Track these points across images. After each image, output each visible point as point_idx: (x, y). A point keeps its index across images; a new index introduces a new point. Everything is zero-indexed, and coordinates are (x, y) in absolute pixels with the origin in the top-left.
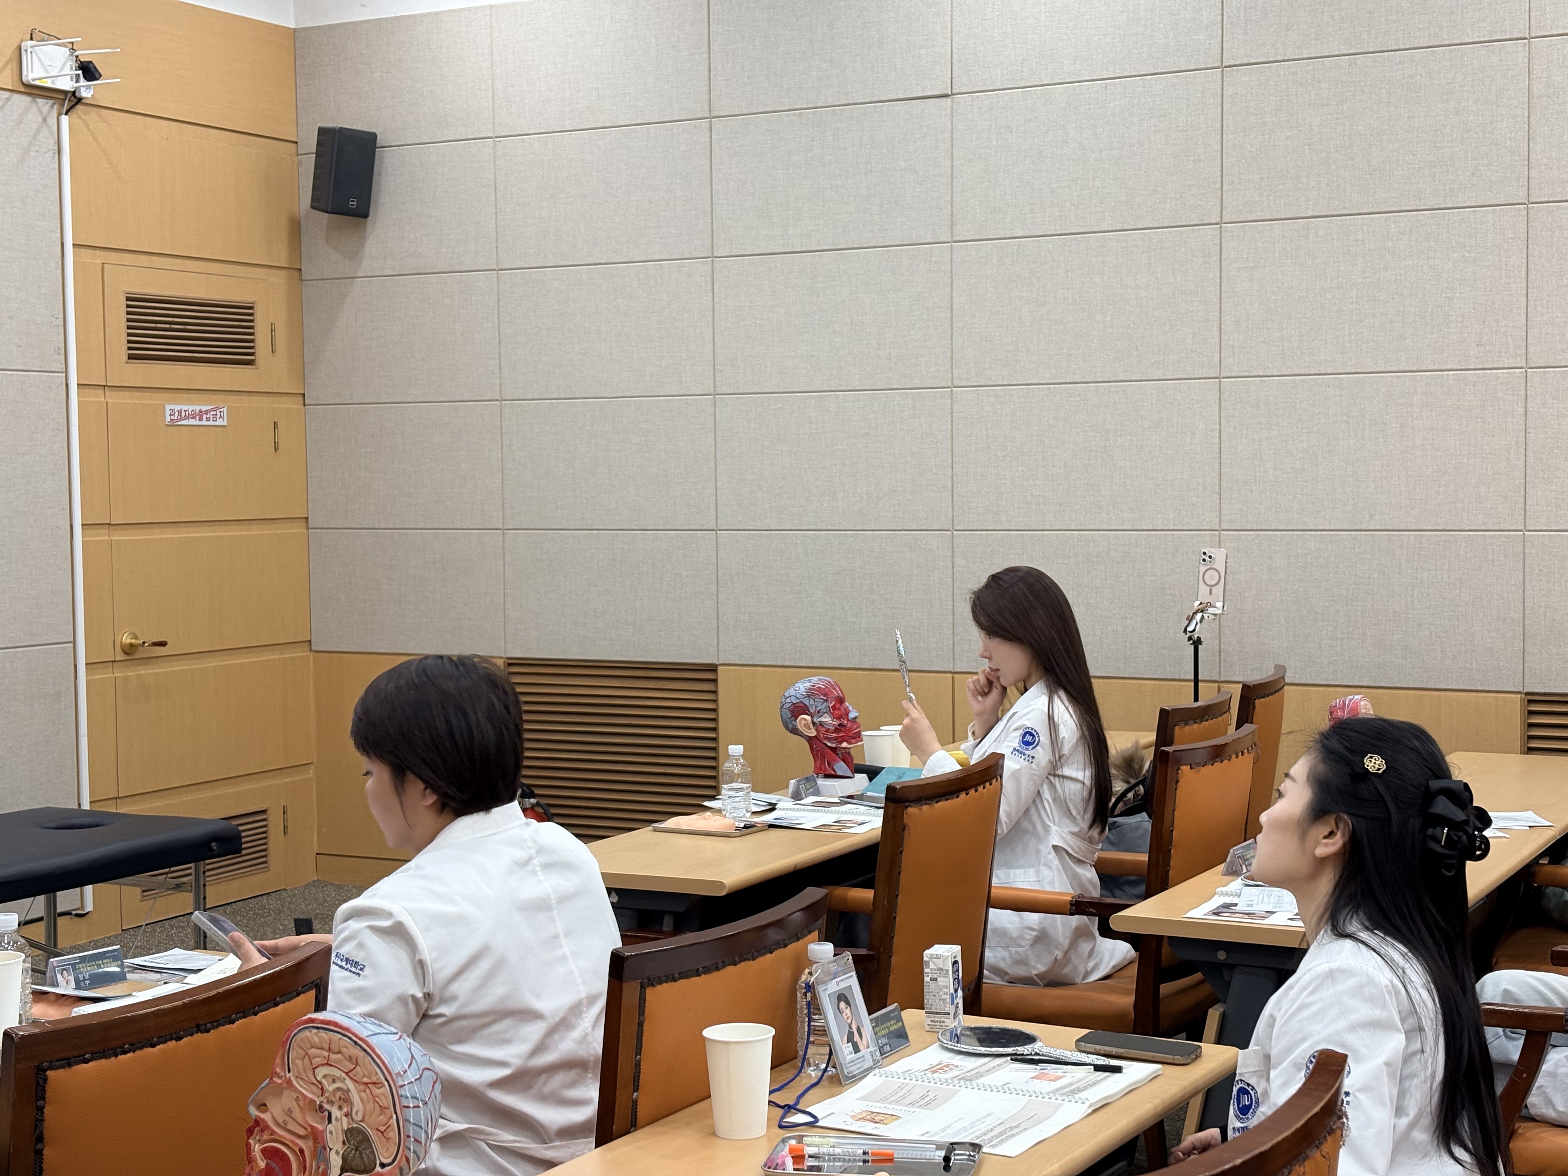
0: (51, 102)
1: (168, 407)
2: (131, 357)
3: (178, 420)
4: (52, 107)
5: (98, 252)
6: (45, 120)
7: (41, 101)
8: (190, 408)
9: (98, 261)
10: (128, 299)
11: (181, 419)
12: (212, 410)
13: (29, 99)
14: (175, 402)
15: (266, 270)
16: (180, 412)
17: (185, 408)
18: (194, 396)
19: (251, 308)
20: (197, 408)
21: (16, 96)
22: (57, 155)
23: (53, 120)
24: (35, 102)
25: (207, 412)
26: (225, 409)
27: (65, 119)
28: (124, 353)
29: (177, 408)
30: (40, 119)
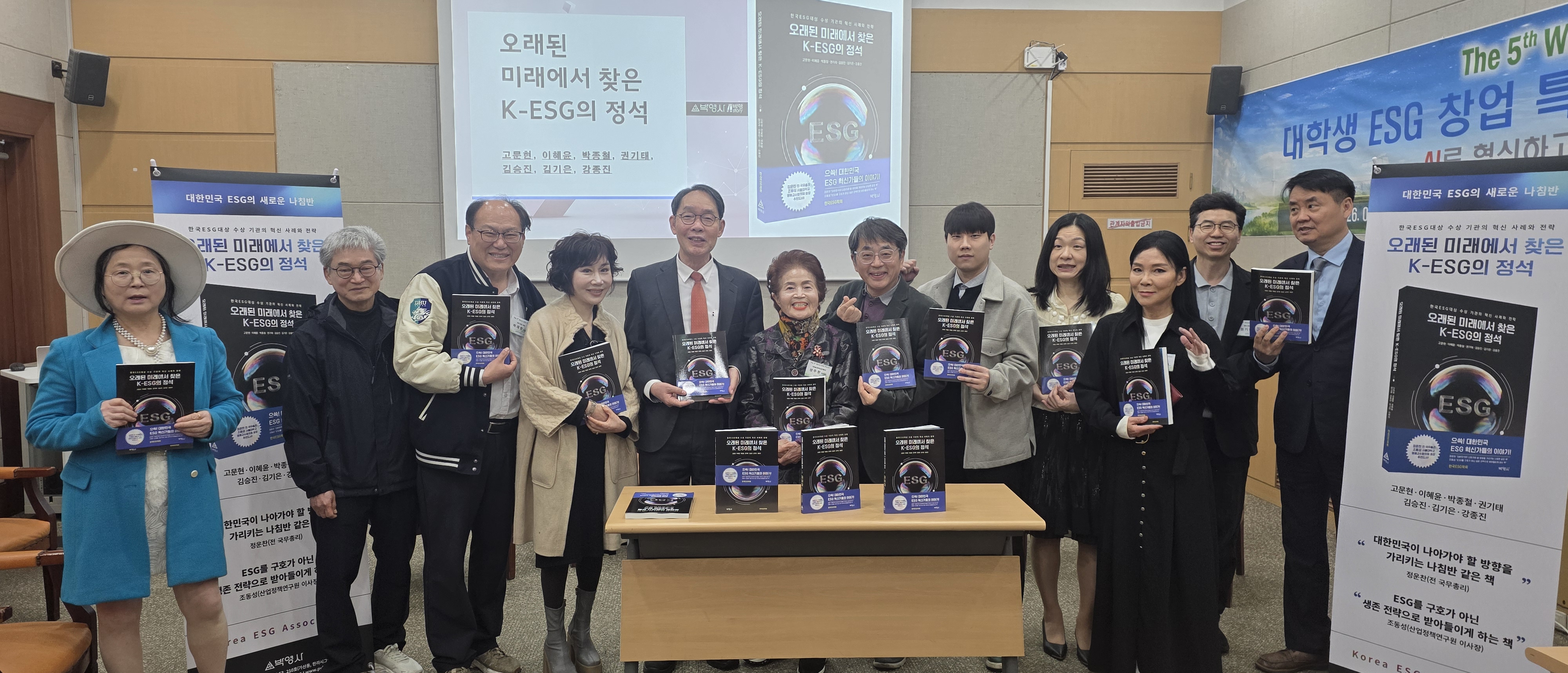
0: (1043, 75)
1: (1109, 221)
2: (1085, 196)
3: (1116, 227)
4: (1043, 77)
5: (1069, 145)
6: (1038, 84)
7: (1036, 75)
8: (1125, 220)
9: (1070, 150)
10: (1085, 167)
11: (1119, 226)
12: (1141, 221)
13: (1028, 75)
14: (1116, 217)
15: (1190, 145)
16: (1118, 222)
17: (1121, 220)
18: (1130, 214)
19: (1177, 166)
20: (1131, 220)
21: (1020, 75)
22: (1045, 100)
23: (1043, 84)
24: (1032, 76)
25: (1137, 222)
26: (1151, 221)
27: (1050, 82)
28: (1082, 194)
29: (1116, 220)
30: (1035, 84)
